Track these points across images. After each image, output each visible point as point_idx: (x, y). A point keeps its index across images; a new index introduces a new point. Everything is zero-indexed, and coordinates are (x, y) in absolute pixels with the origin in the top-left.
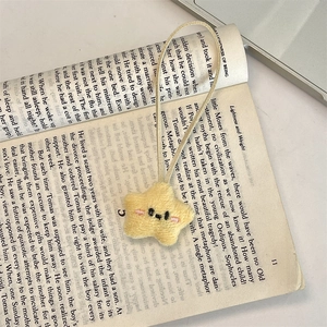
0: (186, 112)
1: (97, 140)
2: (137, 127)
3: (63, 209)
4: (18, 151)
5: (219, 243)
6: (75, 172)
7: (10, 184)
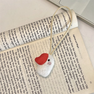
0: (60, 38)
1: (33, 48)
2: (45, 43)
3: (24, 70)
4: (9, 53)
5: (73, 77)
6: (27, 58)
7: (7, 63)
